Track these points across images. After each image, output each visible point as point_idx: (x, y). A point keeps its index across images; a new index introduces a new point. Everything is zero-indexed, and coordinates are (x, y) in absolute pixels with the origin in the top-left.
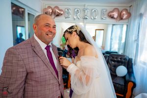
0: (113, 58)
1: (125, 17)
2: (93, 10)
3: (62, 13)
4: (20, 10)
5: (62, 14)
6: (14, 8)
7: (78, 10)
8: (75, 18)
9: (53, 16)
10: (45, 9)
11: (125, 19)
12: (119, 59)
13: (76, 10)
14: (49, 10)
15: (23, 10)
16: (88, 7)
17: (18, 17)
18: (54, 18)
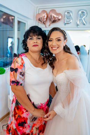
3: (60, 17)
4: (11, 18)
5: (59, 20)
6: (4, 17)
7: (83, 12)
8: (78, 23)
9: (48, 23)
10: (39, 14)
13: (80, 12)
15: (13, 18)
17: (8, 26)
18: (49, 25)
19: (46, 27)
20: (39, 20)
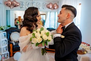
1: (56, 7)
2: (38, 4)
3: (18, 4)
5: (18, 6)
7: (28, 3)
9: (12, 7)
11: (56, 9)
13: (27, 3)
14: (10, 2)
16: (35, 1)
18: (13, 8)
19: (11, 8)
20: (7, 4)
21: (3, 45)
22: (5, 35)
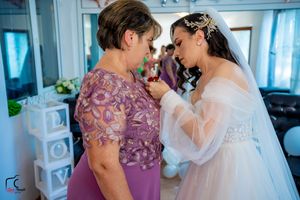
0: (274, 105)
12: (294, 109)
19: (99, 6)
21: (55, 160)
22: (63, 119)
